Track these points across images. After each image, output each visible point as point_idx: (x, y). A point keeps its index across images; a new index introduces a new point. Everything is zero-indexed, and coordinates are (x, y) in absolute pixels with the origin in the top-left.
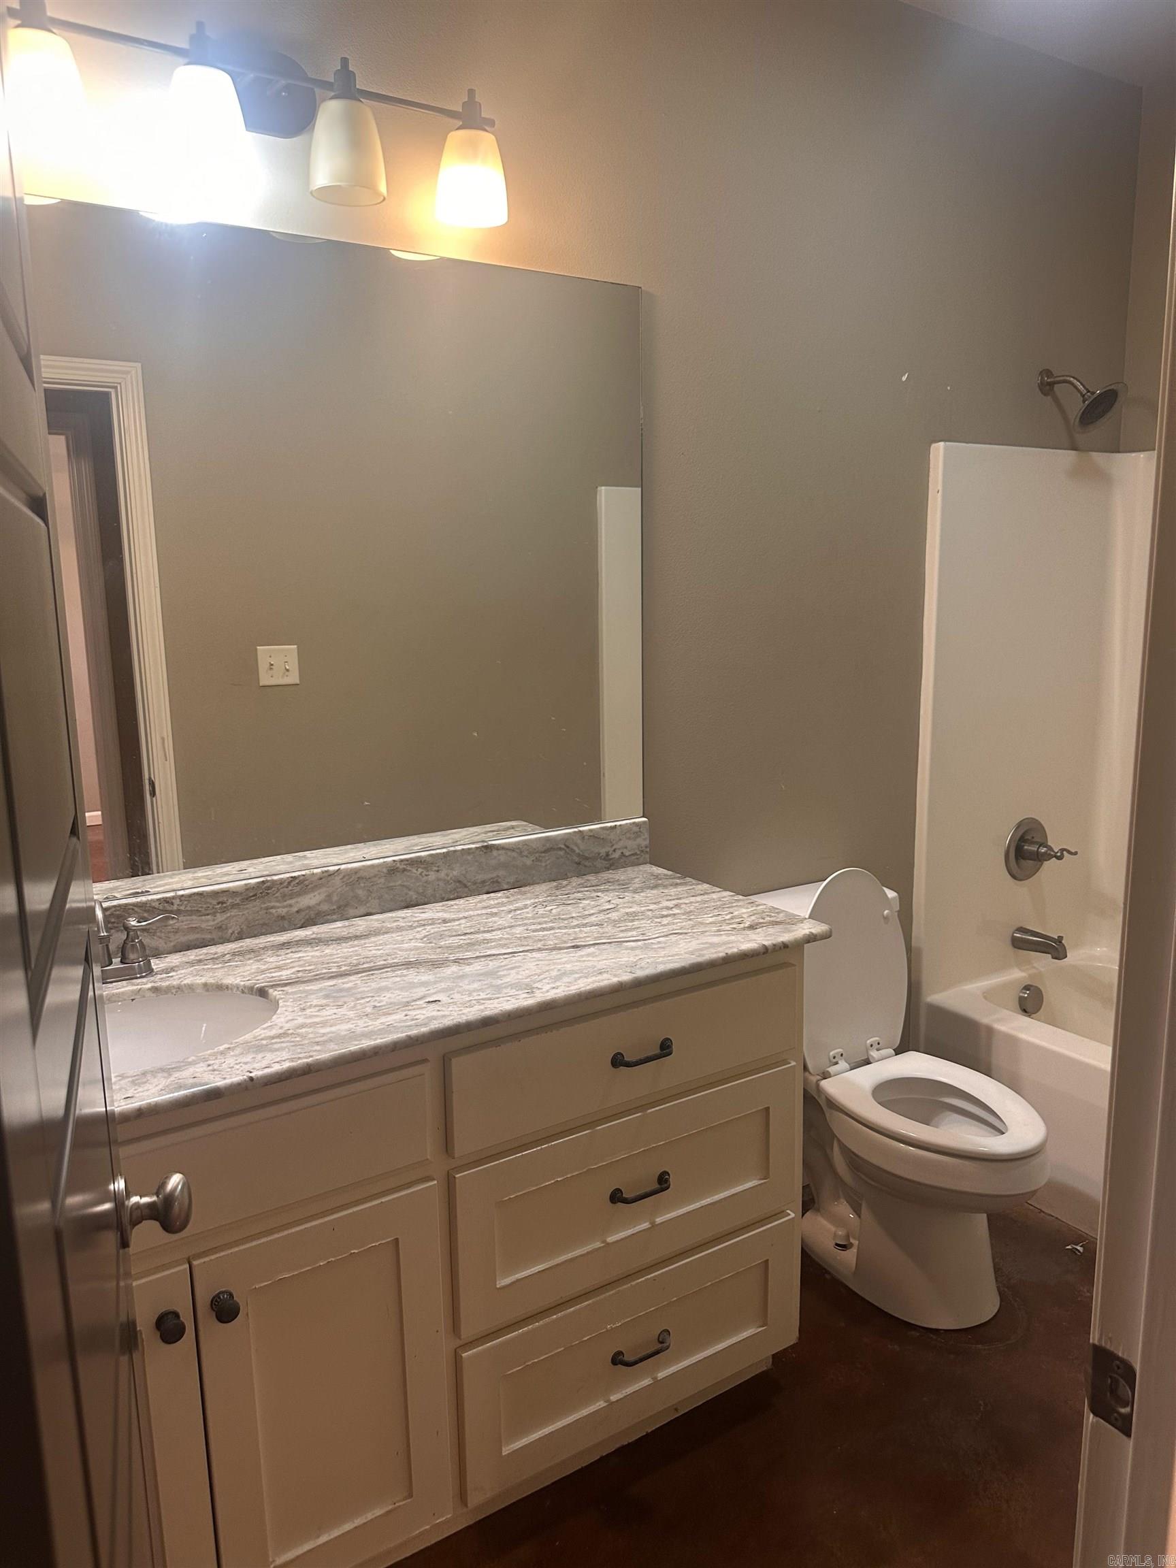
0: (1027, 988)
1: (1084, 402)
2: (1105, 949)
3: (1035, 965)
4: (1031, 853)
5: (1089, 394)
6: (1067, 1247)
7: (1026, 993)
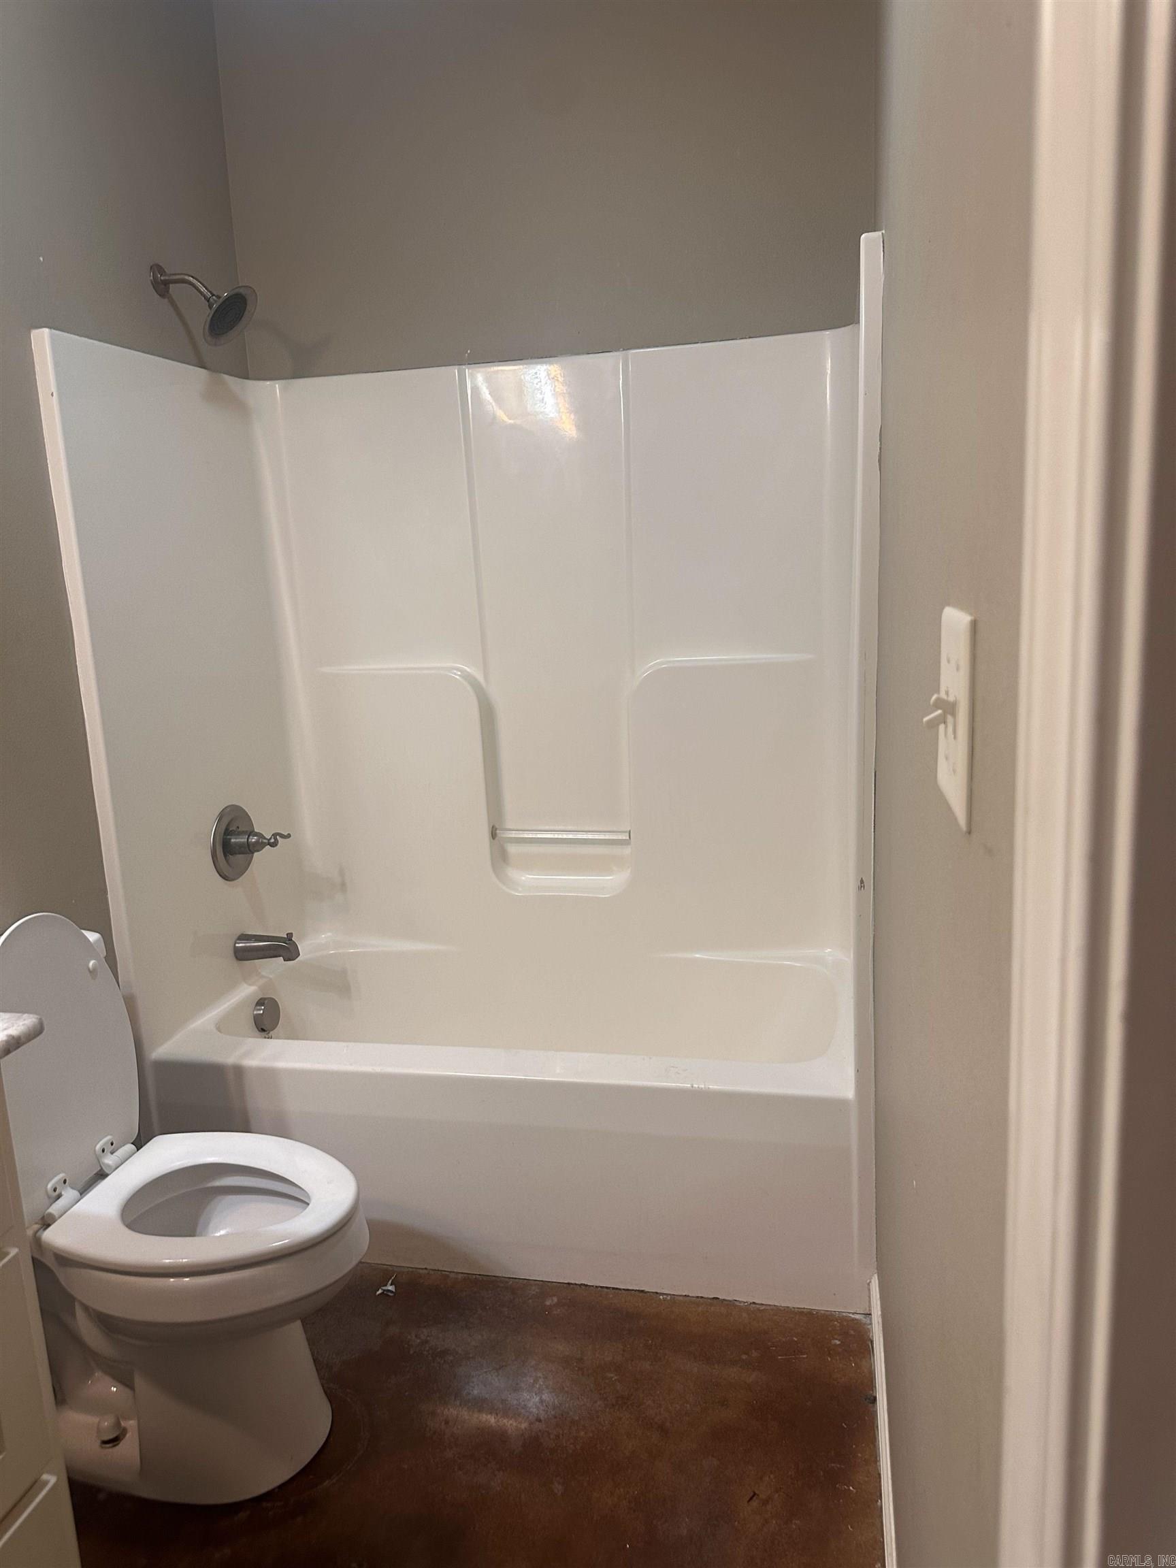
0: (260, 1002)
1: (210, 307)
2: (329, 934)
3: (264, 973)
4: (241, 845)
5: (214, 297)
6: (378, 1293)
7: (260, 1010)
